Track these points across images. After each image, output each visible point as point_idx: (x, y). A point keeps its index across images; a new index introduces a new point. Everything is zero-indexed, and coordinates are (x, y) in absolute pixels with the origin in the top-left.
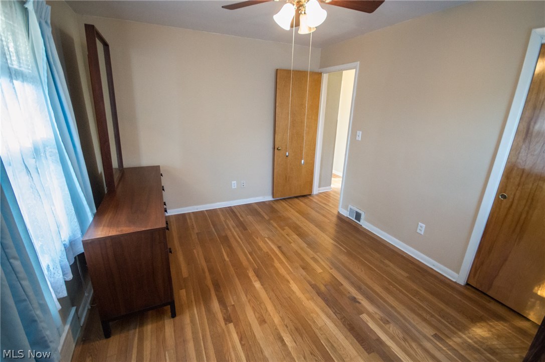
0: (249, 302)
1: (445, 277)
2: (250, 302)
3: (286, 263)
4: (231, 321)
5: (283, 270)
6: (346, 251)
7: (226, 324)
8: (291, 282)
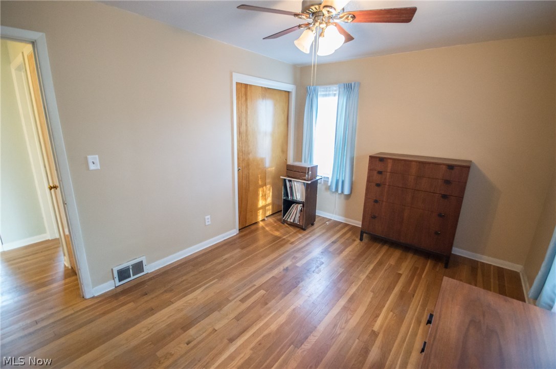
0: (344, 328)
1: (232, 237)
2: (342, 327)
3: (266, 320)
4: (373, 332)
5: (279, 319)
6: (216, 280)
7: (379, 333)
8: (295, 307)
